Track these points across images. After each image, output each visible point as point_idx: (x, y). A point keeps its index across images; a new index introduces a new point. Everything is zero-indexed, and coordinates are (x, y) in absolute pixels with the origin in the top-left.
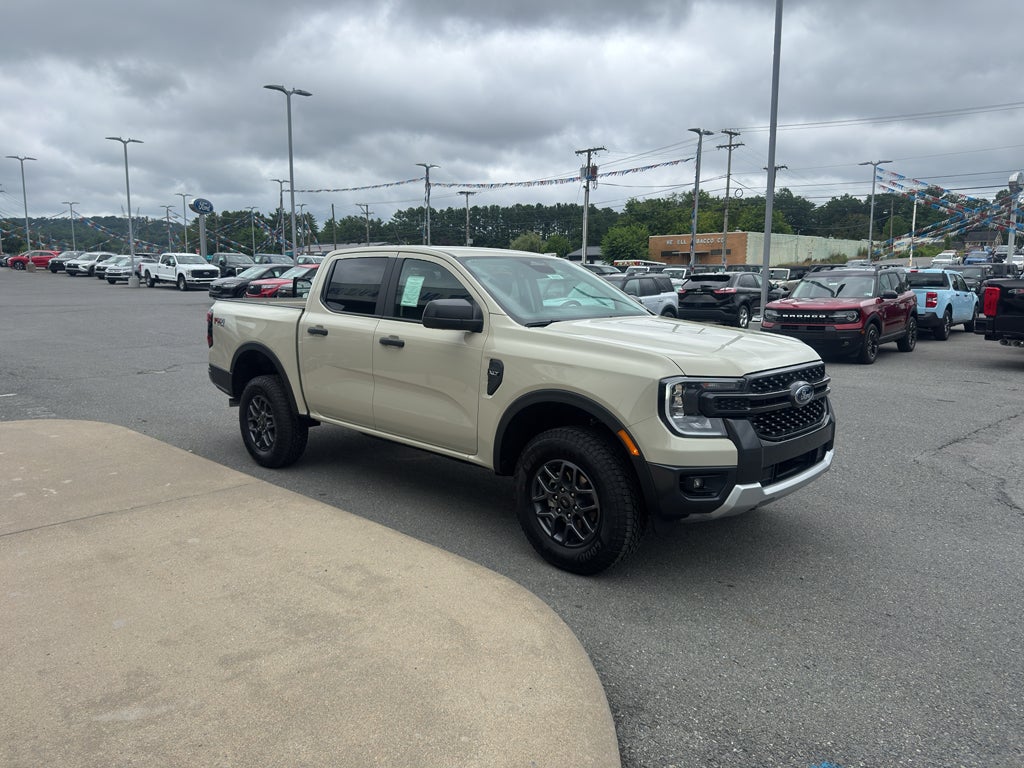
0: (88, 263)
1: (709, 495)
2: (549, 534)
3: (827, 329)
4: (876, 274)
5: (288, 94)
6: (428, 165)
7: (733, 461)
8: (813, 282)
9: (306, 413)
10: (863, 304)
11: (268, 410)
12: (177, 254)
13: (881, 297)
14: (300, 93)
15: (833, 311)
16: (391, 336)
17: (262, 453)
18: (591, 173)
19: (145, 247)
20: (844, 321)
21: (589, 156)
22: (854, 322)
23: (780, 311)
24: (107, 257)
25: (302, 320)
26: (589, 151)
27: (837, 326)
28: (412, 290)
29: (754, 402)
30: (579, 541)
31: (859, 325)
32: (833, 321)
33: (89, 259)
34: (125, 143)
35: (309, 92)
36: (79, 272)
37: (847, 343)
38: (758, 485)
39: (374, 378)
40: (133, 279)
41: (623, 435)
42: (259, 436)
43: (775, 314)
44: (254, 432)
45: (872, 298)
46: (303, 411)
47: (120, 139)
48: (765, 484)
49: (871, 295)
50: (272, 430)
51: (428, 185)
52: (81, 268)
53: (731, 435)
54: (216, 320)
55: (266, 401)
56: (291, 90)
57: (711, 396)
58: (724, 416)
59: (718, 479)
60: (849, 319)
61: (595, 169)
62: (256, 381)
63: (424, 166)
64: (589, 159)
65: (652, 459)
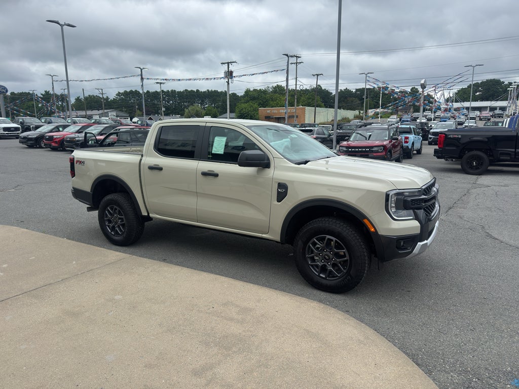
2: (317, 274)
3: (370, 156)
4: (388, 128)
5: (62, 26)
7: (418, 231)
8: (358, 133)
9: (146, 214)
10: (385, 143)
11: (120, 213)
13: (391, 139)
14: (69, 25)
15: (372, 147)
16: (209, 171)
18: (229, 74)
20: (377, 152)
22: (382, 152)
23: (346, 147)
25: (142, 162)
26: (228, 63)
28: (219, 145)
29: (425, 201)
30: (337, 276)
31: (384, 153)
32: (372, 152)
35: (74, 25)
38: (426, 241)
39: (197, 194)
41: (366, 221)
42: (113, 229)
43: (345, 149)
44: (109, 226)
45: (387, 140)
46: (145, 213)
49: (387, 138)
50: (123, 225)
51: (142, 79)
53: (417, 218)
54: (77, 161)
55: (118, 208)
56: (63, 24)
58: (413, 209)
59: (410, 241)
60: (379, 150)
62: (109, 197)
63: (140, 68)
64: (228, 67)
65: (381, 232)
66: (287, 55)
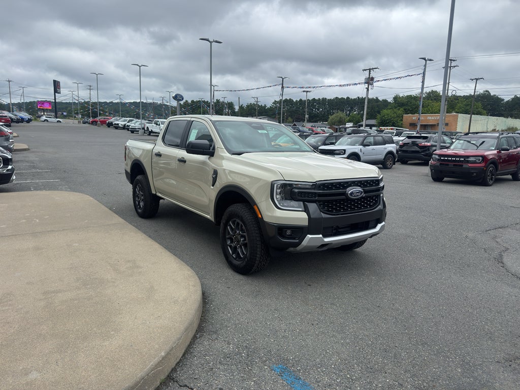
0: (123, 123)
1: (294, 239)
2: (231, 252)
3: (464, 166)
4: (498, 137)
5: (211, 42)
6: (283, 77)
7: (306, 223)
9: (155, 193)
10: (487, 153)
11: (142, 191)
12: (161, 120)
13: (500, 149)
14: (217, 42)
15: (468, 157)
16: (182, 157)
17: (140, 211)
18: (370, 81)
19: (152, 117)
20: (474, 162)
21: (370, 72)
22: (480, 163)
23: (440, 155)
24: (132, 121)
25: (154, 149)
26: (370, 70)
27: (470, 165)
28: (193, 136)
29: (320, 195)
30: (241, 258)
31: (483, 164)
32: (468, 162)
33: (124, 121)
34: (140, 66)
36: (119, 127)
37: (475, 174)
38: (321, 236)
39: (176, 177)
40: (141, 131)
41: (255, 207)
42: (139, 203)
43: (437, 157)
44: (137, 201)
45: (494, 150)
47: (138, 65)
48: (325, 236)
49: (494, 148)
50: (143, 200)
51: (283, 87)
52: (120, 125)
53: (306, 210)
55: (141, 187)
56: (212, 41)
57: (296, 190)
58: (304, 201)
59: (299, 232)
60: (477, 161)
61: (372, 79)
62: (138, 177)
63: (282, 78)
64: (370, 73)
65: (266, 219)
66: (424, 59)
